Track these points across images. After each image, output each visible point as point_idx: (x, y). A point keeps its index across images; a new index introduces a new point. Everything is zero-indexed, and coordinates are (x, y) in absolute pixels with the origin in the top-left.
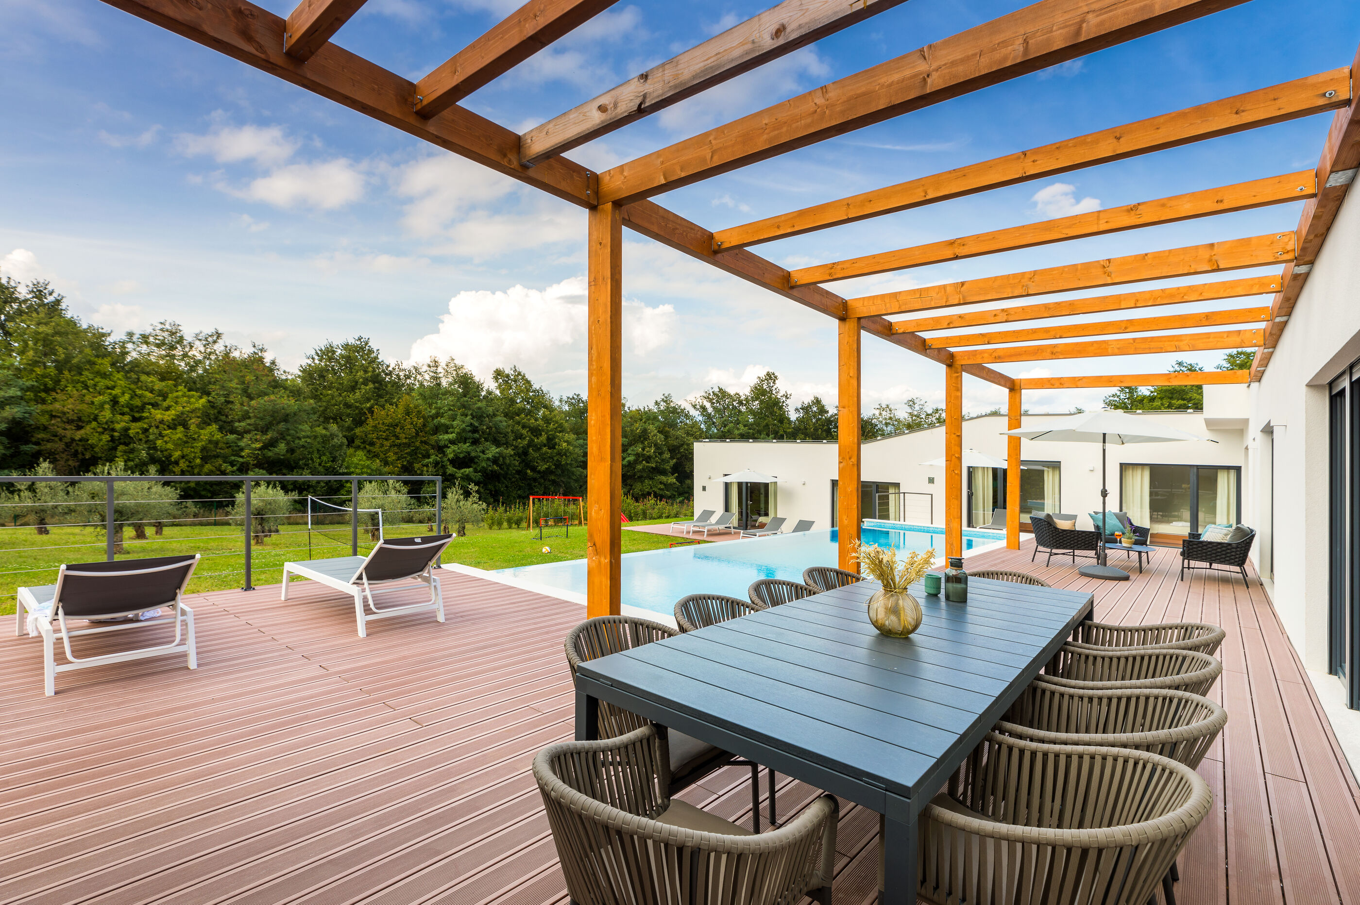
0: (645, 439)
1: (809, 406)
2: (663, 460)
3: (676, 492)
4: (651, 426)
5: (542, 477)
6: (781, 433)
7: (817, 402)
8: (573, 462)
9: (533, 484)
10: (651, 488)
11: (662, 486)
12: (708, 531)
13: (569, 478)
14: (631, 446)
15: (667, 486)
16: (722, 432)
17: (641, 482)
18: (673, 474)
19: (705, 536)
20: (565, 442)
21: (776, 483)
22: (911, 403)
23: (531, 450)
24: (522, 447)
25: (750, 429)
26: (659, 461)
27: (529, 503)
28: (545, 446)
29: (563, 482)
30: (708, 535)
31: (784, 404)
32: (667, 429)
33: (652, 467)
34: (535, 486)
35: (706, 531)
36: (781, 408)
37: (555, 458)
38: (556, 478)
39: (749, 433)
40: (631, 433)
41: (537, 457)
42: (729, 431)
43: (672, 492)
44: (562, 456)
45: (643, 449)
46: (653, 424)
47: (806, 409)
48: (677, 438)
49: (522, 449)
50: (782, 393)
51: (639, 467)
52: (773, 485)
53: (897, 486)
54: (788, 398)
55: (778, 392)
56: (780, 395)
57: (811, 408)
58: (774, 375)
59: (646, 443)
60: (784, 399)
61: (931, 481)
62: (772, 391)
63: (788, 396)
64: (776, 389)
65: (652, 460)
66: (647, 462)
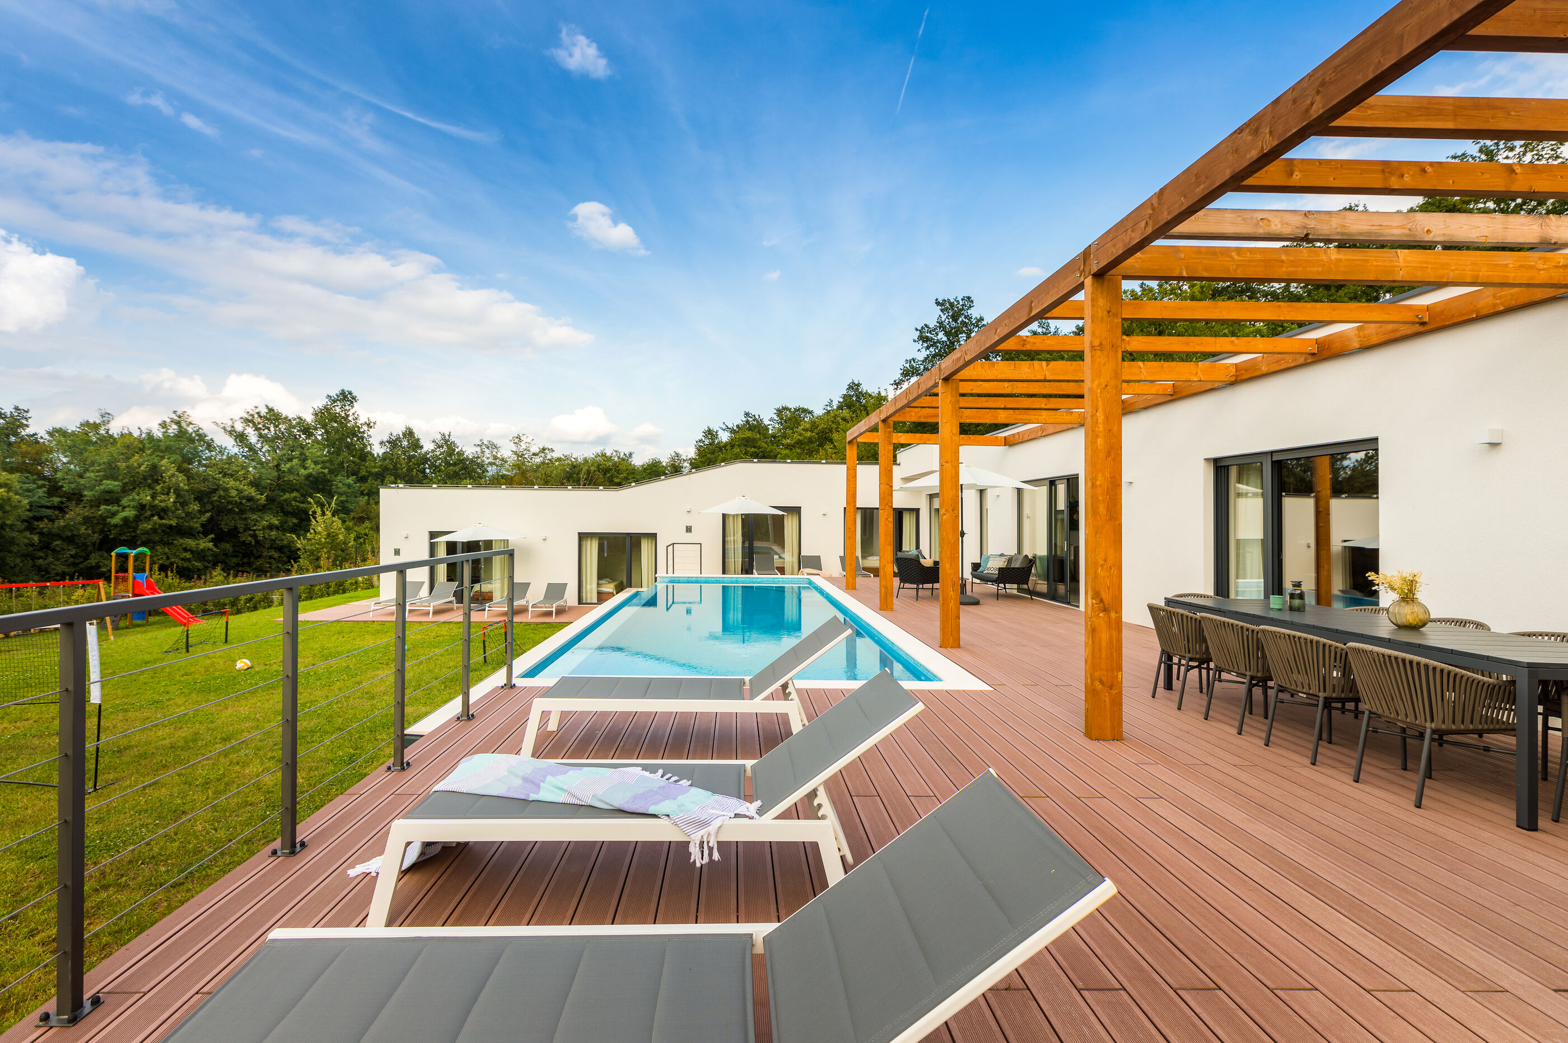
0: (157, 481)
1: (398, 439)
2: (188, 514)
6: (363, 473)
7: (409, 433)
10: (168, 558)
11: (188, 555)
14: (127, 493)
15: (200, 555)
22: (517, 440)
26: (183, 515)
31: (365, 435)
33: (171, 527)
36: (361, 439)
40: (129, 473)
45: (153, 498)
47: (394, 443)
50: (362, 420)
51: (147, 526)
53: (653, 536)
54: (371, 427)
55: (356, 418)
56: (360, 422)
57: (400, 442)
58: (350, 393)
59: (158, 488)
60: (365, 428)
61: (689, 529)
62: (348, 416)
63: (372, 424)
64: (353, 414)
65: (170, 514)
66: (161, 518)
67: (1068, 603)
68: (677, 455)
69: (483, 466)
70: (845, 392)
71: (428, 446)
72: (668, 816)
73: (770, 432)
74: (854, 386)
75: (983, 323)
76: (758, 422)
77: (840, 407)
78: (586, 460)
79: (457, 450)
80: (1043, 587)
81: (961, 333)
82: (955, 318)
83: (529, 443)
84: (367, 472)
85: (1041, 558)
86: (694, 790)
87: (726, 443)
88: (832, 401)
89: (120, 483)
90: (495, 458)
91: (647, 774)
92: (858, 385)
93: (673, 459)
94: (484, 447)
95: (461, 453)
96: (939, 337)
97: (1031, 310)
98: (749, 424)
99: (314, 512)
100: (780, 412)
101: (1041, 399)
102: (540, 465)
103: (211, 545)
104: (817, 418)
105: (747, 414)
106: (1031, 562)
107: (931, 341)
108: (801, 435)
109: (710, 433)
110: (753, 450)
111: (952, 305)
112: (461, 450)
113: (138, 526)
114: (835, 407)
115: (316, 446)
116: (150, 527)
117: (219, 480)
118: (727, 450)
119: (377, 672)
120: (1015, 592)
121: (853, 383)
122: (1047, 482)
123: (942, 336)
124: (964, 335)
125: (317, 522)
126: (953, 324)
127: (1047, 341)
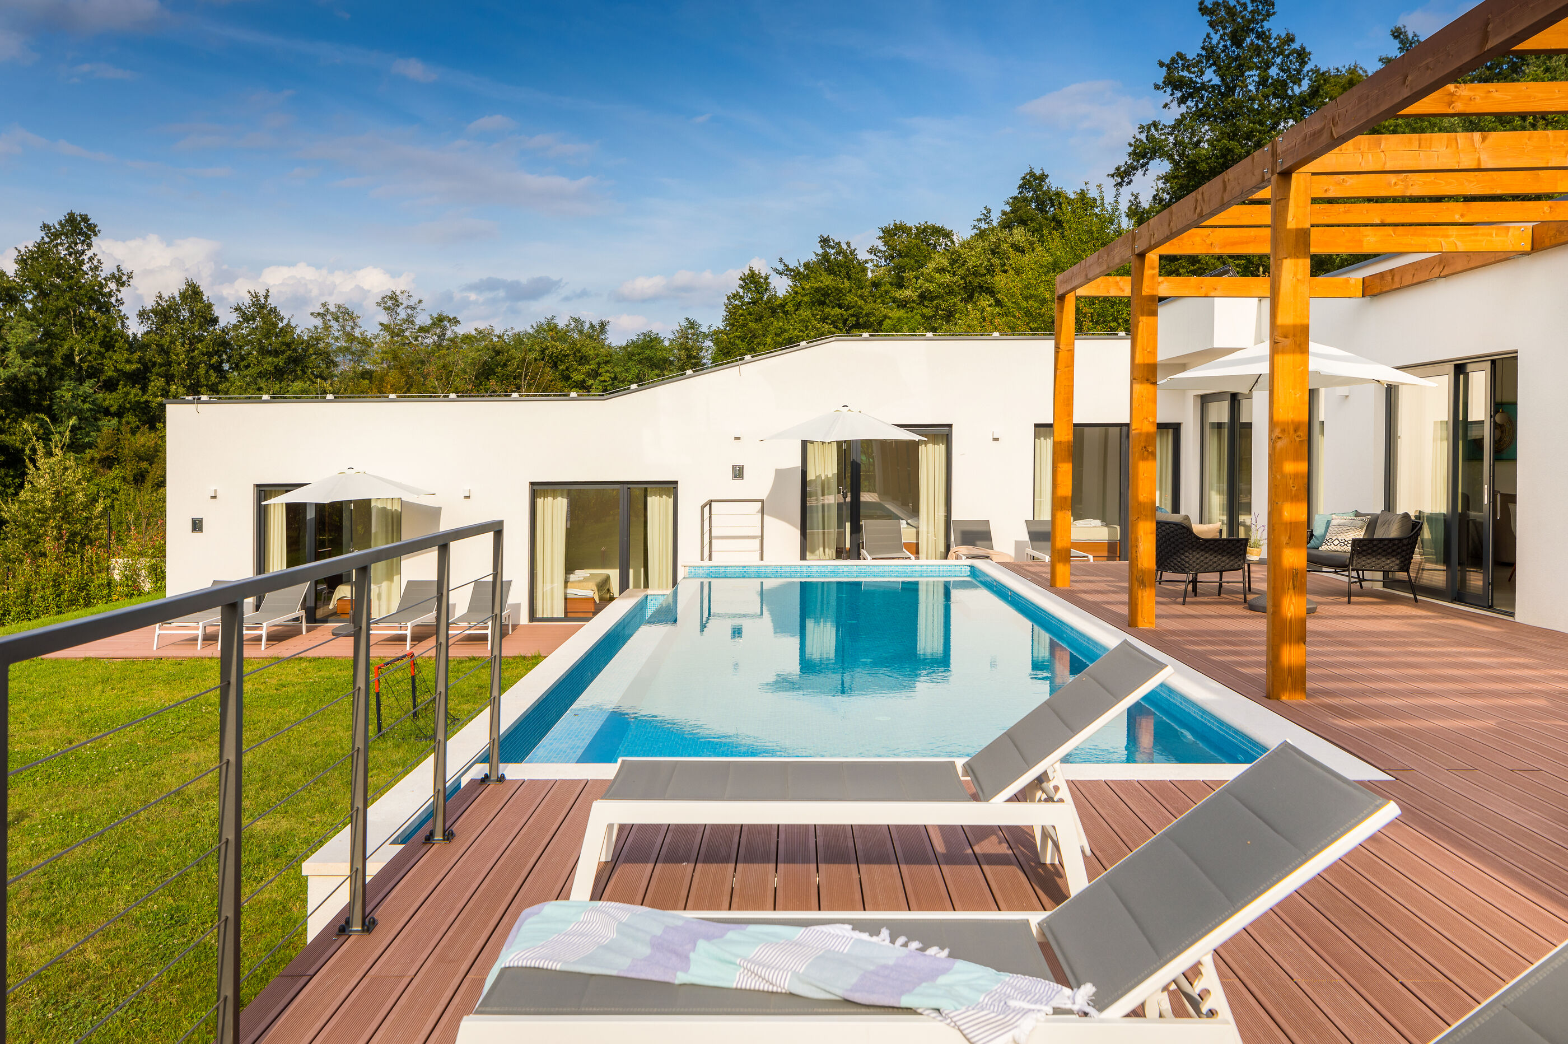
1: (172, 304)
7: (193, 293)
22: (391, 302)
31: (113, 300)
36: (104, 308)
47: (164, 313)
50: (107, 269)
53: (669, 488)
54: (123, 284)
55: (96, 268)
56: (103, 275)
57: (177, 311)
58: (85, 219)
60: (113, 286)
61: (738, 473)
62: (81, 263)
63: (124, 278)
64: (91, 259)
67: (1490, 607)
68: (692, 324)
69: (328, 354)
70: (1015, 193)
71: (227, 318)
72: (938, 1010)
73: (870, 275)
74: (1033, 181)
75: (1294, 46)
76: (846, 257)
77: (1007, 224)
78: (518, 339)
79: (280, 325)
80: (1436, 575)
81: (1250, 69)
82: (1237, 40)
83: (413, 308)
84: (116, 370)
85: (1432, 519)
86: (960, 965)
87: (785, 298)
88: (989, 211)
90: (350, 337)
91: (865, 936)
92: (1043, 177)
93: (683, 334)
94: (329, 317)
95: (288, 329)
96: (1205, 78)
97: (1485, 38)
98: (828, 261)
99: (34, 450)
100: (889, 234)
101: (1452, 205)
102: (433, 352)
104: (962, 246)
105: (825, 242)
106: (1414, 526)
107: (1189, 87)
108: (930, 280)
109: (753, 281)
110: (837, 311)
111: (1231, 12)
112: (288, 325)
114: (995, 223)
115: (24, 323)
118: (786, 313)
119: (187, 755)
120: (1379, 586)
121: (1032, 174)
122: (1450, 368)
123: (1211, 76)
124: (1254, 72)
125: (38, 469)
126: (1235, 51)
127: (1496, 95)
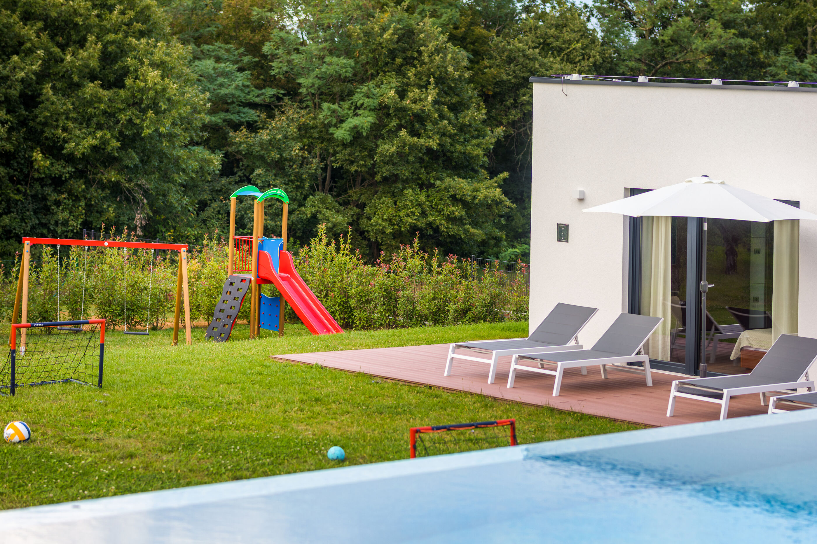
0: (409, 61)
2: (462, 129)
3: (501, 228)
4: (429, 21)
5: (80, 174)
8: (178, 131)
9: (54, 196)
10: (424, 214)
11: (458, 211)
12: (567, 373)
13: (166, 178)
14: (363, 81)
16: (656, 42)
17: (393, 195)
18: (493, 173)
19: (555, 392)
20: (154, 65)
21: (794, 223)
23: (47, 89)
24: (22, 80)
25: (743, 35)
27: (21, 256)
28: (93, 78)
29: (146, 193)
30: (565, 388)
32: (480, 30)
33: (429, 150)
34: (58, 203)
35: (558, 374)
37: (123, 117)
38: (122, 179)
39: (739, 47)
40: (366, 44)
41: (66, 113)
42: (674, 40)
43: (489, 227)
44: (144, 111)
45: (402, 94)
46: (434, 14)
48: (510, 60)
49: (19, 87)
52: (786, 230)
59: (411, 73)
65: (429, 126)
66: (414, 133)
89: (352, 62)
103: (497, 192)
113: (377, 146)
116: (393, 149)
117: (534, 59)
